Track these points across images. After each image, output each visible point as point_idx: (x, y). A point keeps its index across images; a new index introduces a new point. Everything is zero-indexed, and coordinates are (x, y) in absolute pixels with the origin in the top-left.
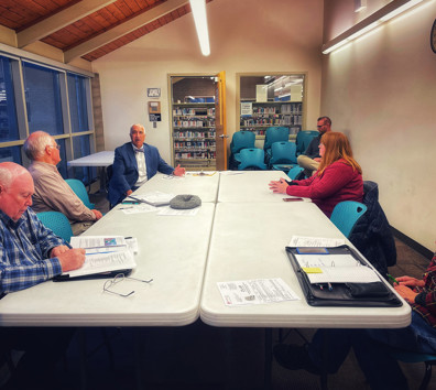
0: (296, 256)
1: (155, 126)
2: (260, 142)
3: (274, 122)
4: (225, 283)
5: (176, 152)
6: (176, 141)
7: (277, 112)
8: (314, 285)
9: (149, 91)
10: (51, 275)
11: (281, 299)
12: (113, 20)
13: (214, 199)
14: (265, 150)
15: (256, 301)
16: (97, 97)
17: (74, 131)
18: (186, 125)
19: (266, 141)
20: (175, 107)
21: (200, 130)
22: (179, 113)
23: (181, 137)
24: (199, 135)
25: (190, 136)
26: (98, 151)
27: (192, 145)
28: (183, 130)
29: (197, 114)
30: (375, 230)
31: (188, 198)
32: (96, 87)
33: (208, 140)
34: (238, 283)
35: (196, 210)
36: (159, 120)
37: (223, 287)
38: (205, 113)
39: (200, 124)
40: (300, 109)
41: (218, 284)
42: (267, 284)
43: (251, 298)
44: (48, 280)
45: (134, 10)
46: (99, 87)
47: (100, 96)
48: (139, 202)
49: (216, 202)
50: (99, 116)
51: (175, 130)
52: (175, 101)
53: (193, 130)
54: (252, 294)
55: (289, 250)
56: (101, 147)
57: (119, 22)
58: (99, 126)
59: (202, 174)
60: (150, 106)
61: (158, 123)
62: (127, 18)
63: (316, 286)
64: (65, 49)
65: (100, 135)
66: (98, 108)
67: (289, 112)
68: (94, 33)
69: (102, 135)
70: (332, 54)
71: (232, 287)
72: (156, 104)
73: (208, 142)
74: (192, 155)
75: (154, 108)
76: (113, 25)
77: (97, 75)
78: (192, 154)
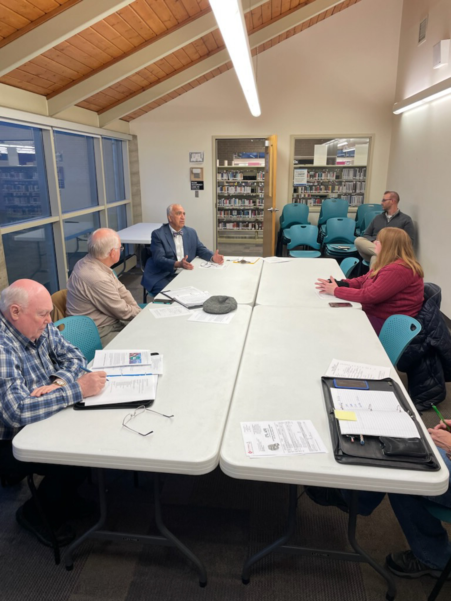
0: (333, 390)
1: (197, 195)
2: (314, 217)
3: (333, 189)
4: (249, 424)
5: (219, 221)
6: (220, 210)
7: (337, 177)
8: (344, 436)
9: (191, 155)
10: (72, 403)
11: (306, 450)
12: (153, 78)
13: (251, 301)
14: (319, 226)
15: (280, 452)
16: (135, 162)
17: (109, 202)
18: (232, 191)
19: (321, 216)
20: (220, 171)
21: (248, 197)
22: (225, 177)
23: (227, 205)
24: (247, 202)
25: (237, 204)
26: (135, 223)
27: (239, 213)
28: (229, 197)
29: (245, 178)
30: (433, 342)
31: (224, 300)
32: (134, 151)
33: (258, 209)
34: (263, 425)
35: (231, 315)
36: (202, 188)
37: (247, 429)
38: (254, 178)
39: (248, 190)
40: (365, 175)
41: (242, 424)
42: (295, 428)
43: (274, 447)
44: (68, 407)
45: (176, 67)
46: (137, 150)
47: (137, 161)
48: (171, 301)
49: (254, 304)
50: (136, 184)
51: (220, 197)
52: (222, 163)
53: (241, 197)
54: (277, 441)
55: (325, 380)
56: (138, 219)
57: (158, 81)
58: (137, 194)
59: (243, 262)
60: (192, 172)
61: (200, 191)
62: (168, 75)
63: (347, 437)
64: (100, 111)
65: (137, 205)
66: (135, 174)
67: (351, 177)
68: (131, 94)
69: (140, 205)
70: (405, 115)
71: (256, 429)
72: (198, 171)
73: (256, 211)
74: (238, 226)
75: (197, 175)
76: (152, 84)
77: (135, 137)
78: (237, 224)
